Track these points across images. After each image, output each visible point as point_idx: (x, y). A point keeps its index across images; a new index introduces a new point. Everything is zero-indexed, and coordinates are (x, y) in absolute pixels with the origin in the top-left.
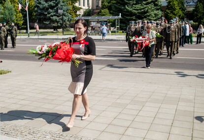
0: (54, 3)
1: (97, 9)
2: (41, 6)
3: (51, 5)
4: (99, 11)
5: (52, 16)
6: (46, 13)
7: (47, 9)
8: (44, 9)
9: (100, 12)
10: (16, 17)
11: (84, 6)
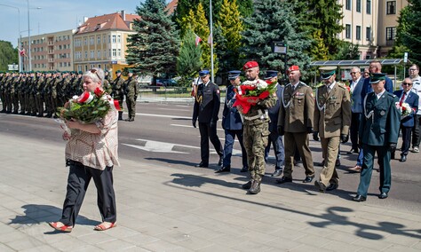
0: (278, 34)
1: (388, 45)
2: (251, 40)
3: (270, 37)
4: (391, 49)
5: (271, 59)
6: (261, 54)
7: (262, 46)
8: (256, 45)
9: (393, 51)
10: (205, 61)
11: (358, 38)
